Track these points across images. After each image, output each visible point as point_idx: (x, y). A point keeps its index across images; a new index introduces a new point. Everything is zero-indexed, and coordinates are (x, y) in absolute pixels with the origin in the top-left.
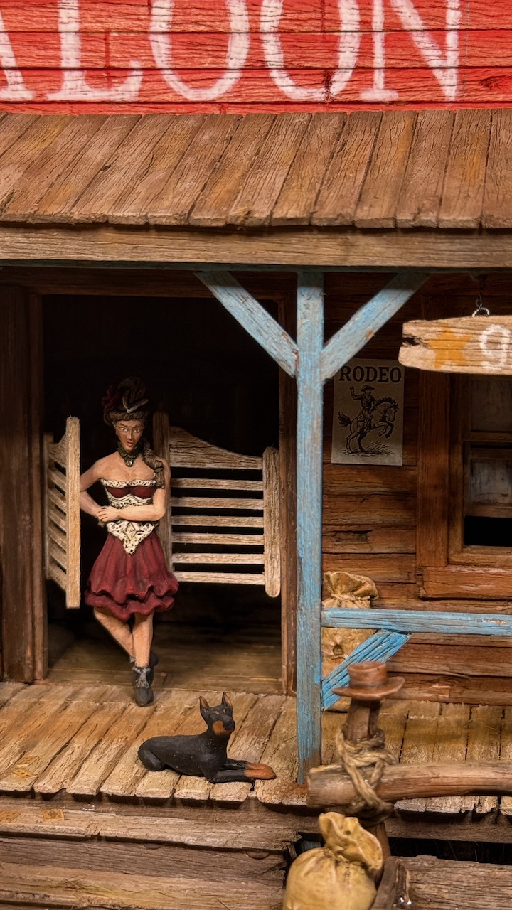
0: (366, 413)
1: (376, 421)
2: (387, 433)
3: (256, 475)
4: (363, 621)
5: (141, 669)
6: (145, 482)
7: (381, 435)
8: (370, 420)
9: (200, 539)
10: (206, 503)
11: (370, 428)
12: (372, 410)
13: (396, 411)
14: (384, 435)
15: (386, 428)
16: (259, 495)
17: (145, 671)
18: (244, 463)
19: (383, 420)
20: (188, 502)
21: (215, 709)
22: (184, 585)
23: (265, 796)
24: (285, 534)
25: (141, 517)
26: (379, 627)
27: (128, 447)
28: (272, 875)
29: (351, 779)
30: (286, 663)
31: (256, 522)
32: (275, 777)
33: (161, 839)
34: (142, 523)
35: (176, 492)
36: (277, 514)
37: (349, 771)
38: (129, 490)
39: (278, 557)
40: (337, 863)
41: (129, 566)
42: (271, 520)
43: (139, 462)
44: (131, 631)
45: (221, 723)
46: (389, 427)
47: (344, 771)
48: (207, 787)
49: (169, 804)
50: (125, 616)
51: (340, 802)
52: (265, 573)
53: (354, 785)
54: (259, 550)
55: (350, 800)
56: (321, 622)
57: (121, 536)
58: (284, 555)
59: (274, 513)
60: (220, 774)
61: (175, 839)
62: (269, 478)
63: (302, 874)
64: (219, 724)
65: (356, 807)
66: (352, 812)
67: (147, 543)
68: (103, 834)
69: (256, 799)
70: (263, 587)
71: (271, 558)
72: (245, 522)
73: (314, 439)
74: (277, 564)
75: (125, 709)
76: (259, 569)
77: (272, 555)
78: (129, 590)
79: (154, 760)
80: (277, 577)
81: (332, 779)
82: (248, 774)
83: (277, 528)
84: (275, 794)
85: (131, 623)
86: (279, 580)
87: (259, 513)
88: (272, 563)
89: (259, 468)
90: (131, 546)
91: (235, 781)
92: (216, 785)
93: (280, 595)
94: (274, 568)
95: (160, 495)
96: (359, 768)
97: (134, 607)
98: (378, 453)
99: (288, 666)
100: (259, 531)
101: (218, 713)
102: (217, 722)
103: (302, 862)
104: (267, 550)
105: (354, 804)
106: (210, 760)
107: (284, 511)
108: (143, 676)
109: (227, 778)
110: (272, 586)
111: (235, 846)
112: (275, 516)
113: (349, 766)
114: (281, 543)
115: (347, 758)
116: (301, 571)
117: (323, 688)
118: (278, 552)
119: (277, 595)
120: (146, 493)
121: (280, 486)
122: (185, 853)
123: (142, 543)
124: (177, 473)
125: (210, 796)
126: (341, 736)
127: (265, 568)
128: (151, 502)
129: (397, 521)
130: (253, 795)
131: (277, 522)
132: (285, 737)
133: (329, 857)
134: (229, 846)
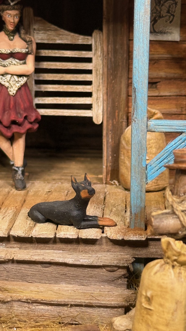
0: (158, 7)
1: (164, 13)
2: (171, 20)
3: (88, 48)
4: (173, 127)
5: (18, 167)
6: (22, 50)
7: (167, 22)
8: (160, 12)
9: (53, 88)
10: (57, 66)
11: (160, 17)
12: (162, 6)
13: (176, 7)
14: (169, 22)
15: (170, 17)
16: (89, 60)
17: (21, 169)
18: (81, 40)
19: (168, 12)
20: (46, 65)
21: (81, 183)
22: (43, 117)
23: (112, 235)
24: (106, 85)
25: (19, 72)
26: (183, 131)
27: (11, 28)
28: (120, 281)
29: (178, 218)
30: (105, 165)
31: (87, 77)
32: (116, 225)
33: (52, 261)
34: (20, 76)
35: (38, 59)
36: (101, 72)
37: (177, 213)
38: (12, 55)
39: (101, 99)
40: (173, 267)
41: (12, 102)
42: (97, 76)
43: (17, 37)
44: (12, 144)
45: (86, 191)
46: (172, 17)
47: (174, 213)
48: (75, 231)
49: (52, 242)
50: (9, 134)
51: (172, 231)
52: (93, 109)
53: (181, 221)
54: (89, 95)
55: (178, 231)
56: (147, 128)
57: (7, 84)
58: (105, 97)
59: (99, 71)
60: (83, 223)
61: (61, 260)
62: (96, 50)
63: (152, 274)
64: (85, 192)
65: (182, 235)
66: (178, 238)
67: (23, 89)
68: (15, 258)
69: (106, 237)
70: (91, 118)
71: (97, 99)
72: (81, 77)
73: (145, 12)
74: (101, 104)
75: (9, 192)
76: (88, 107)
77: (97, 98)
78: (13, 118)
79: (40, 217)
80: (100, 112)
81: (167, 218)
82: (100, 223)
83: (101, 81)
84: (119, 234)
85: (12, 140)
86: (102, 113)
87: (90, 72)
88: (98, 103)
89: (89, 43)
90: (13, 91)
91: (91, 228)
92: (81, 230)
93: (102, 123)
94: (98, 106)
95: (30, 59)
96: (183, 211)
97: (15, 129)
98: (165, 33)
99: (107, 166)
100: (89, 83)
101: (83, 186)
102: (83, 191)
103: (152, 267)
104: (94, 95)
105: (180, 233)
106: (77, 215)
107: (106, 70)
108: (20, 172)
109: (87, 225)
110: (97, 117)
111: (98, 264)
112: (100, 73)
113: (177, 210)
114: (103, 90)
115: (175, 205)
116: (135, 97)
117: (148, 169)
118: (101, 96)
119: (100, 123)
120: (22, 57)
121: (103, 54)
122: (66, 269)
123: (19, 89)
124: (40, 46)
125: (78, 236)
126: (170, 193)
127: (93, 106)
128: (25, 63)
129: (176, 75)
130: (104, 235)
131: (101, 77)
132: (114, 205)
133: (168, 263)
134: (95, 264)
